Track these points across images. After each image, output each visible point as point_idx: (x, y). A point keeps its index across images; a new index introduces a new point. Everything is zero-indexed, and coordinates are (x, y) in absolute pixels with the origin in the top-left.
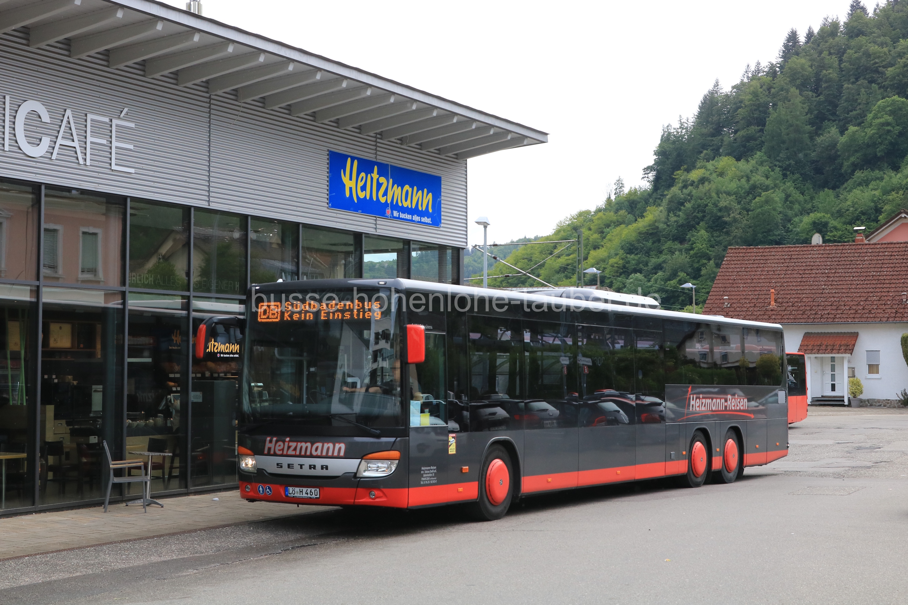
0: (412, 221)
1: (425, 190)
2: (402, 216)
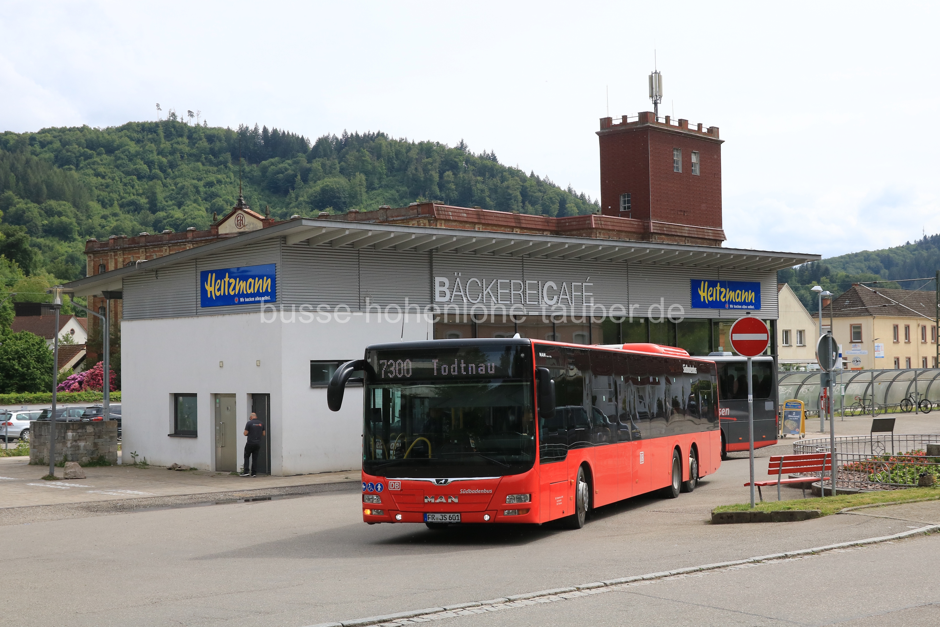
0: (742, 309)
1: (750, 291)
2: (735, 307)
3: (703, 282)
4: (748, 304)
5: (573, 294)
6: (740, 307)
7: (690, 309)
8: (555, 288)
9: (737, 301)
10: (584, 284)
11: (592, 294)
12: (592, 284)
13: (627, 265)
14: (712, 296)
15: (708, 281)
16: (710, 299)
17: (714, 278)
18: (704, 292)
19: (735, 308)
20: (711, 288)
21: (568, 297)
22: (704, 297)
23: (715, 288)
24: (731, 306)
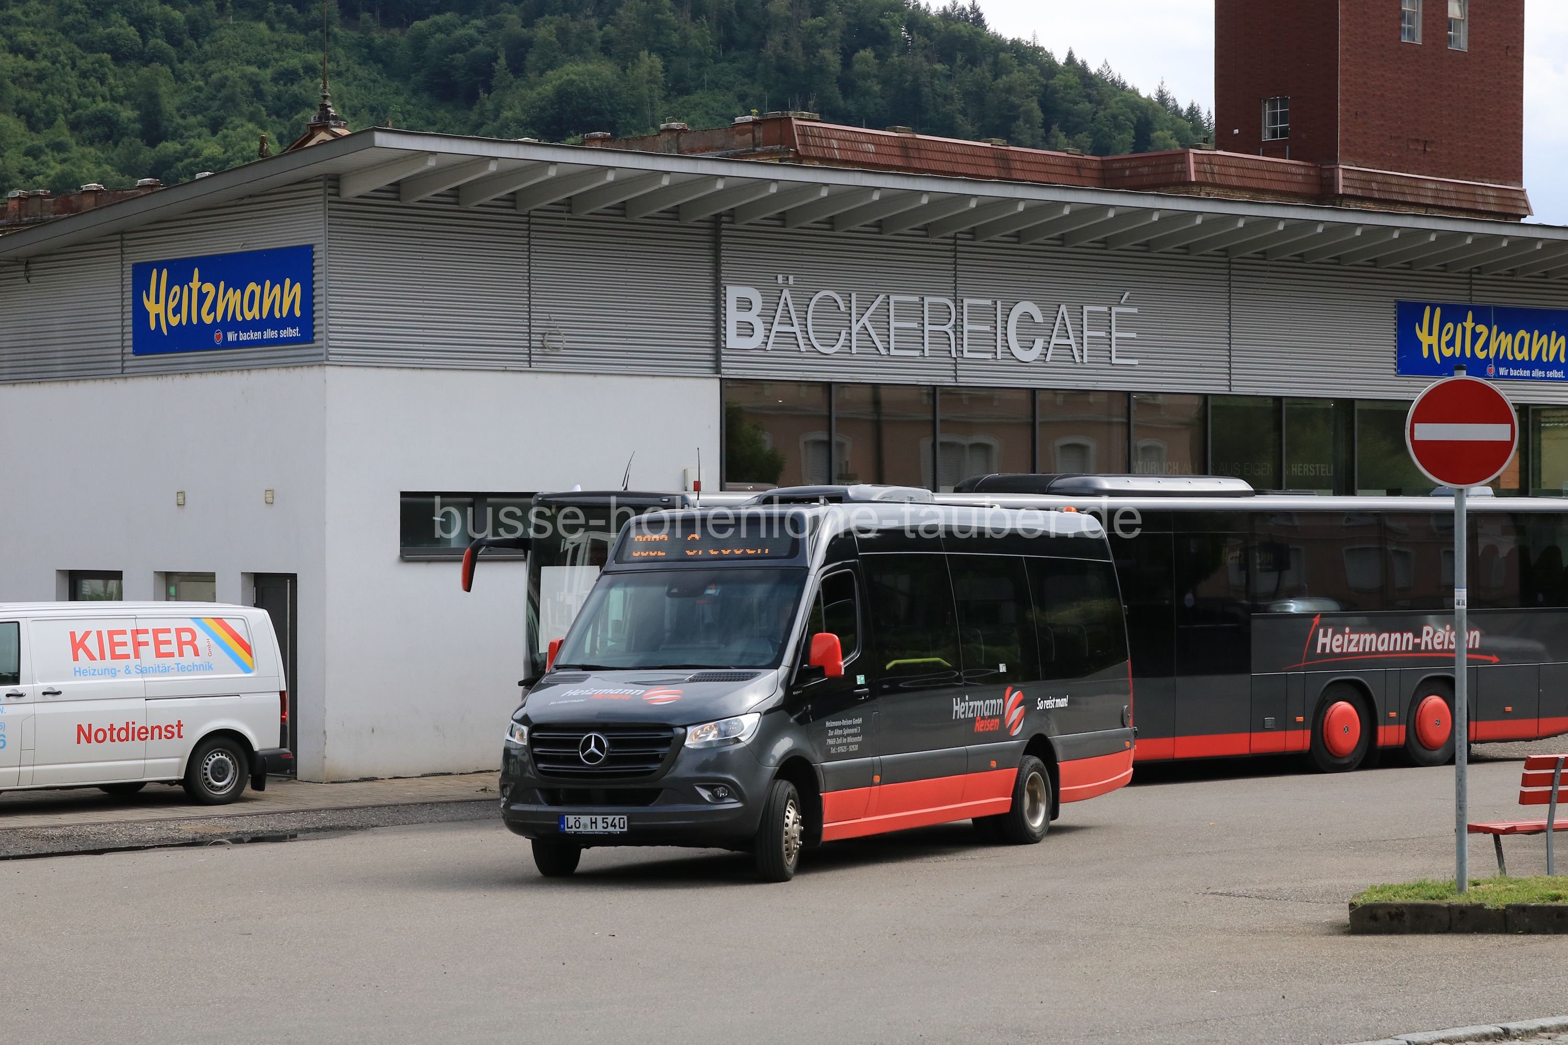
0: (1531, 378)
1: (1554, 334)
2: (1514, 373)
3: (1428, 310)
4: (1547, 366)
5: (1086, 333)
6: (1527, 373)
7: (1393, 377)
8: (1039, 318)
9: (1519, 357)
10: (1115, 310)
11: (1134, 335)
12: (1135, 310)
13: (1229, 262)
14: (1451, 343)
15: (1441, 306)
16: (1448, 353)
17: (1458, 298)
18: (1430, 334)
19: (1514, 377)
20: (1450, 325)
21: (1072, 341)
22: (1430, 347)
23: (1459, 326)
24: (1503, 371)
